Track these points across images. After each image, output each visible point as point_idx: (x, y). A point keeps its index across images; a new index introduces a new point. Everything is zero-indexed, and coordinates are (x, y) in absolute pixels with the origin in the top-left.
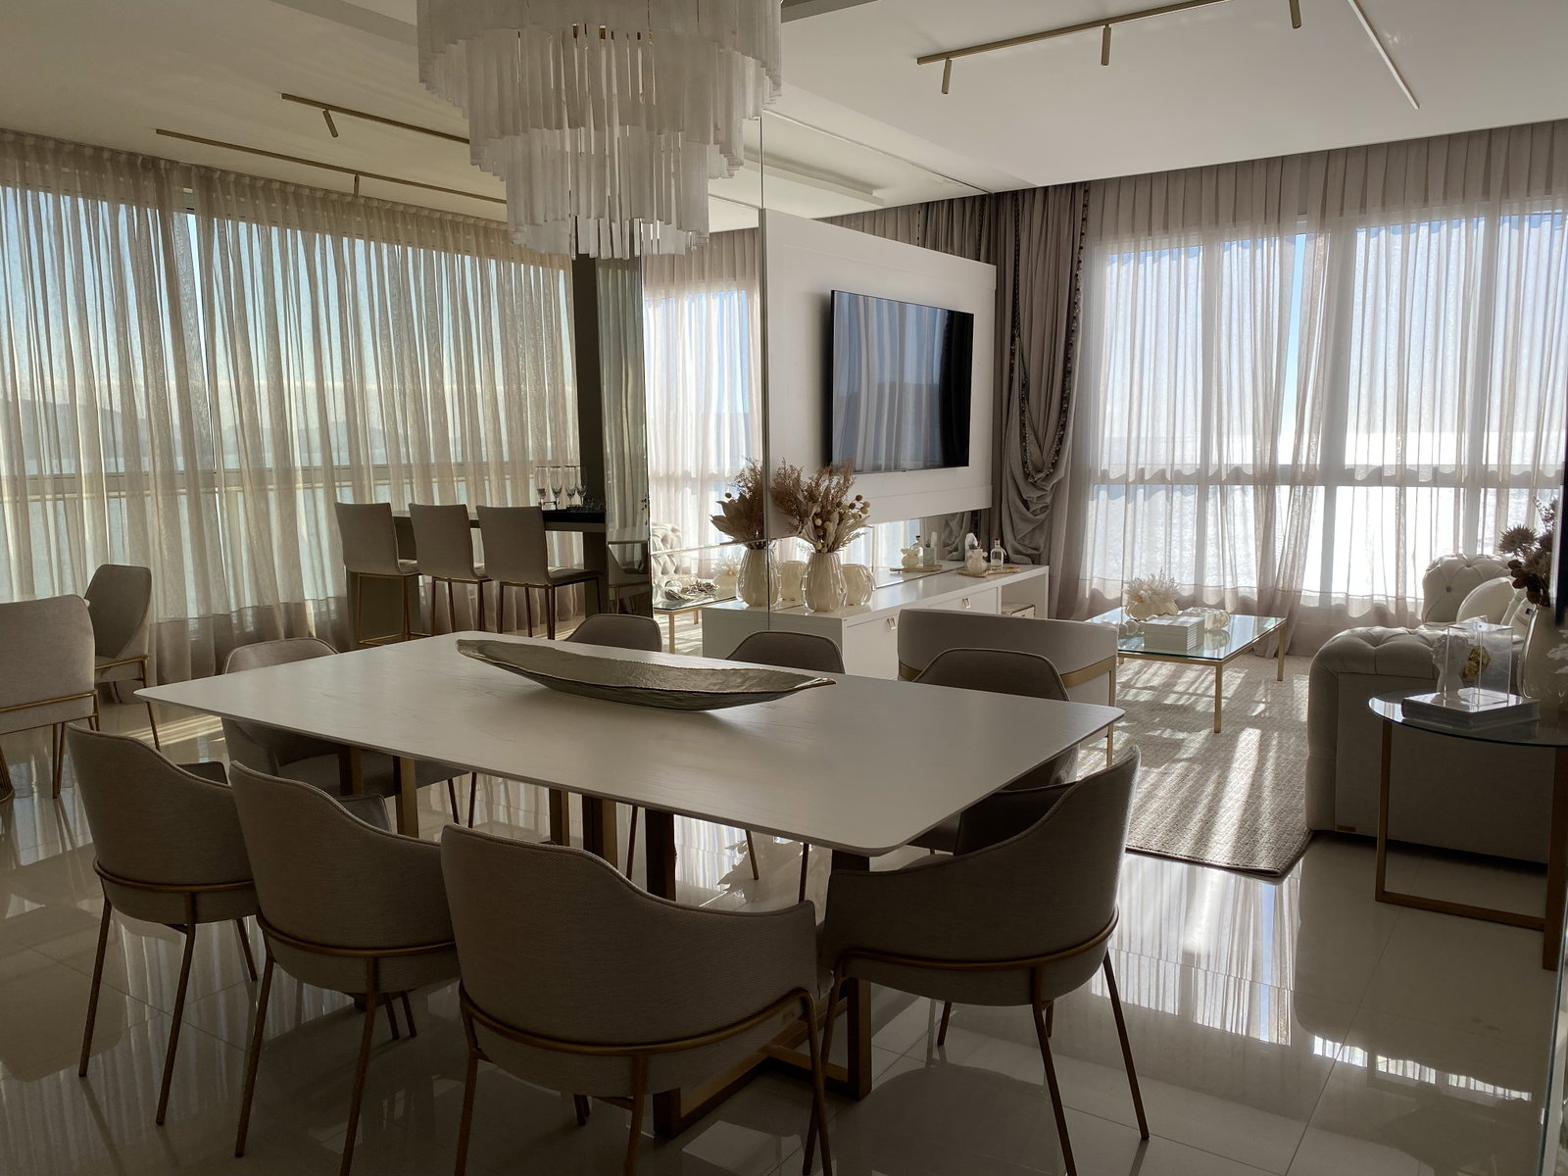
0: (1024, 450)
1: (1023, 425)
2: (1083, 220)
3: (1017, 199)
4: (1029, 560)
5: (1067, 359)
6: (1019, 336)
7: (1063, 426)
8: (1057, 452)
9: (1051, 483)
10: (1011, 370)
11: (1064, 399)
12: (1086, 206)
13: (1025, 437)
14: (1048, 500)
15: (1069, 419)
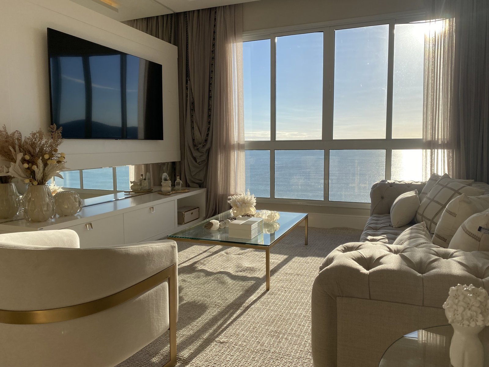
0: (193, 134)
1: (192, 122)
2: (215, 26)
3: (186, 16)
4: (198, 186)
5: (210, 91)
6: (190, 80)
7: (209, 123)
8: (208, 135)
9: (205, 149)
10: (187, 96)
11: (209, 110)
12: (215, 19)
13: (193, 128)
14: (204, 157)
15: (212, 119)
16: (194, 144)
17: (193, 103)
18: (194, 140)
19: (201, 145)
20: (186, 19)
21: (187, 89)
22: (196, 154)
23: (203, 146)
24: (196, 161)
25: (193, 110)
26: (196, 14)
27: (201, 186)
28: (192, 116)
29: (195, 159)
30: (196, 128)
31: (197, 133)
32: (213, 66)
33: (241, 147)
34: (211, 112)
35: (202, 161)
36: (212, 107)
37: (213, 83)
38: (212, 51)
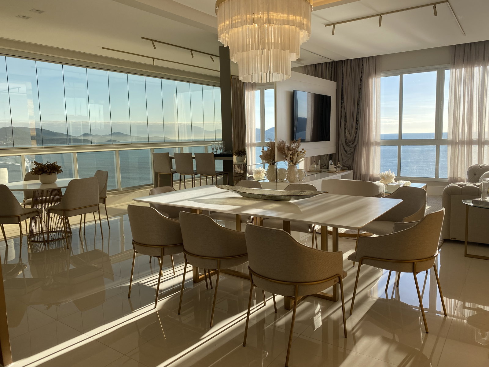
0: (345, 136)
1: (345, 128)
2: (362, 68)
3: (342, 63)
4: (347, 169)
5: (358, 109)
6: (343, 102)
7: (357, 129)
8: (355, 136)
9: (354, 145)
10: (341, 112)
11: (357, 121)
12: (362, 64)
13: (346, 132)
14: (352, 151)
15: (359, 127)
16: (346, 142)
17: (345, 117)
18: (346, 140)
19: (351, 143)
20: (342, 65)
21: (342, 108)
22: (347, 148)
23: (353, 143)
24: (347, 153)
25: (345, 121)
26: (349, 62)
27: (349, 168)
28: (345, 125)
29: (346, 151)
30: (347, 132)
31: (348, 136)
32: (361, 94)
33: (377, 144)
34: (358, 122)
35: (351, 153)
36: (359, 119)
37: (360, 104)
38: (360, 84)
